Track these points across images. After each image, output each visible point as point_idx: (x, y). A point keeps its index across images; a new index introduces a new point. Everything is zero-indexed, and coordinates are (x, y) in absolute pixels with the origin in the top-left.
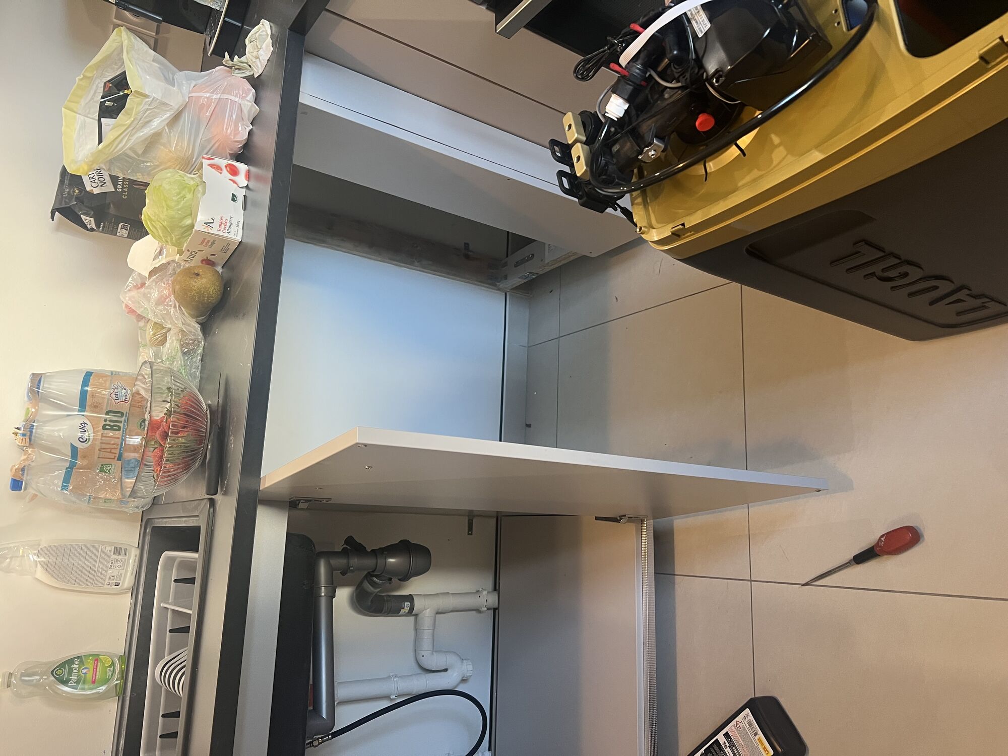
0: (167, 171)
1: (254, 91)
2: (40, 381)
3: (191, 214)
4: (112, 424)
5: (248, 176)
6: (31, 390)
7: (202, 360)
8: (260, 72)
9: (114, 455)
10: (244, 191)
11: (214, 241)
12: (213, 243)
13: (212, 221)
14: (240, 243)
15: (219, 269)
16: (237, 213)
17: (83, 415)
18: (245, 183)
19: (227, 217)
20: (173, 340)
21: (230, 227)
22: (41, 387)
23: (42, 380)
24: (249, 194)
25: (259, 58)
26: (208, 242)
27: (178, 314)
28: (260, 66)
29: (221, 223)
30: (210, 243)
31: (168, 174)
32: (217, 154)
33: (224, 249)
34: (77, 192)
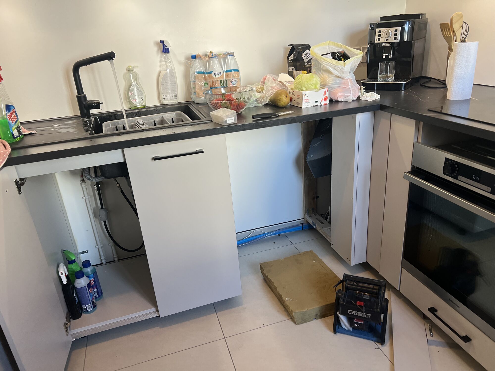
0: (319, 78)
1: (356, 99)
2: (232, 55)
3: (307, 89)
4: (222, 82)
5: (325, 104)
6: (228, 53)
7: (255, 106)
8: (362, 99)
9: (212, 86)
10: (319, 104)
11: (300, 99)
12: (299, 99)
13: (307, 96)
14: (302, 108)
15: (290, 104)
16: (312, 104)
17: (223, 72)
18: (322, 104)
19: (310, 101)
20: (260, 95)
21: (306, 103)
22: (230, 56)
23: (233, 56)
24: (319, 106)
25: (367, 97)
26: (299, 97)
27: (270, 94)
28: (364, 98)
29: (307, 100)
30: (299, 98)
31: (318, 79)
32: (330, 92)
33: (298, 103)
34: (301, 51)
